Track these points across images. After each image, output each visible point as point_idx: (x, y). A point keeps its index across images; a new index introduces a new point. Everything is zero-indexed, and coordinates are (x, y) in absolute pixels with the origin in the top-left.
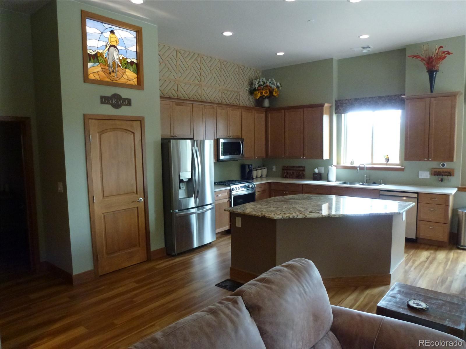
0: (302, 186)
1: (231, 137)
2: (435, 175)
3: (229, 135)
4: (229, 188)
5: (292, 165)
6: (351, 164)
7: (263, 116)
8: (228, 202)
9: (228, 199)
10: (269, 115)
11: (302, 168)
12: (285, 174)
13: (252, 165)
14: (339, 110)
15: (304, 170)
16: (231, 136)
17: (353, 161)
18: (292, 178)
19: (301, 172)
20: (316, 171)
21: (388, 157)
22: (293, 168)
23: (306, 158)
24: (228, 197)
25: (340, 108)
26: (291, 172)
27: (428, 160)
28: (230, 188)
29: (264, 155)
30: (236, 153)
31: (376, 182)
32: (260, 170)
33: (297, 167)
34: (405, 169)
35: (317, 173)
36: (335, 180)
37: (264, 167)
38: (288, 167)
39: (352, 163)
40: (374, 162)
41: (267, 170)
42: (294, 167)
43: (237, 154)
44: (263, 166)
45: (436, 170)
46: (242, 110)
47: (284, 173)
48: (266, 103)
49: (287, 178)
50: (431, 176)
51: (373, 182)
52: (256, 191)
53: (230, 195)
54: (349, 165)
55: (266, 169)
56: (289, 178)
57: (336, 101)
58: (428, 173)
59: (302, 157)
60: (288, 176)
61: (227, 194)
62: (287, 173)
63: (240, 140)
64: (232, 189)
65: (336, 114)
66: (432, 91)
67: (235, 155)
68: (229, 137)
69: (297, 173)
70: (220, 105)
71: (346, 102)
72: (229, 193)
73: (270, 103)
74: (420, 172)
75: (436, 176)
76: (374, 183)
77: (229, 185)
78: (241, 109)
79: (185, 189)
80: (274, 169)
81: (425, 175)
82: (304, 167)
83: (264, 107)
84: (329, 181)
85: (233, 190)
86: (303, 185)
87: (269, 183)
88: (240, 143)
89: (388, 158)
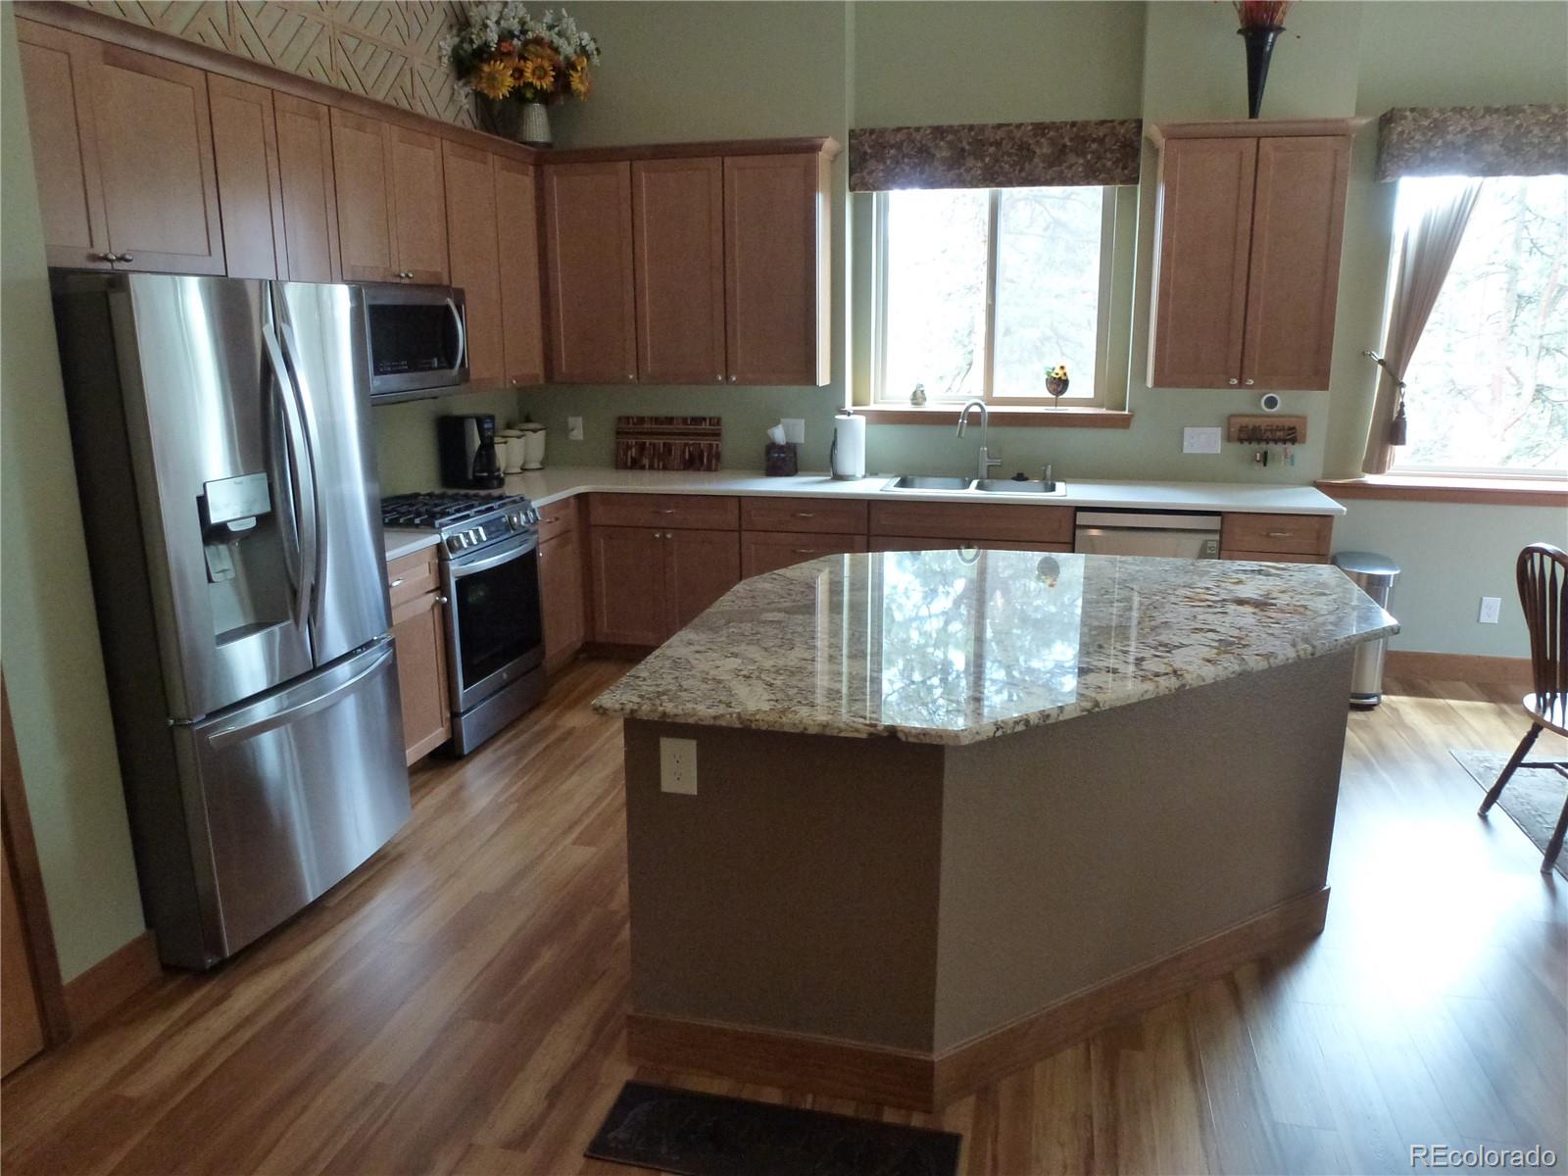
0: (740, 501)
1: (406, 281)
2: (1241, 441)
3: (395, 269)
4: (433, 539)
5: (663, 411)
6: (914, 404)
7: (528, 182)
8: (433, 608)
9: (432, 598)
10: (554, 182)
11: (705, 426)
12: (633, 452)
13: (492, 418)
14: (866, 171)
15: (717, 435)
16: (407, 276)
17: (922, 391)
18: (665, 468)
19: (704, 443)
20: (779, 435)
21: (1065, 374)
22: (666, 427)
23: (742, 382)
24: (432, 587)
25: (872, 164)
26: (660, 442)
27: (1241, 384)
28: (438, 541)
29: (537, 368)
30: (436, 361)
31: (1026, 475)
32: (519, 437)
33: (685, 420)
34: (1134, 423)
35: (782, 446)
36: (864, 473)
37: (532, 426)
38: (641, 420)
39: (920, 400)
40: (997, 393)
41: (547, 435)
42: (670, 420)
43: (440, 368)
44: (528, 420)
45: (1245, 421)
46: (447, 144)
47: (629, 447)
48: (537, 125)
49: (643, 468)
50: (1227, 444)
51: (1015, 475)
52: (540, 541)
53: (442, 571)
54: (907, 406)
55: (541, 435)
56: (652, 467)
57: (852, 134)
58: (1218, 432)
59: (720, 378)
60: (646, 462)
61: (428, 574)
62: (642, 447)
63: (450, 297)
64: (449, 541)
65: (852, 189)
66: (1253, 111)
67: (435, 369)
68: (398, 280)
69: (686, 444)
70: (344, 104)
71: (900, 137)
72: (434, 568)
73: (553, 121)
74: (1188, 431)
75: (1246, 444)
76: (1020, 477)
77: (432, 526)
78: (442, 138)
79: (235, 581)
80: (578, 434)
81: (1205, 441)
82: (719, 421)
83: (533, 144)
84: (838, 477)
85: (452, 549)
86: (740, 499)
87: (582, 499)
88: (447, 308)
89: (1063, 378)
